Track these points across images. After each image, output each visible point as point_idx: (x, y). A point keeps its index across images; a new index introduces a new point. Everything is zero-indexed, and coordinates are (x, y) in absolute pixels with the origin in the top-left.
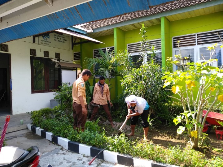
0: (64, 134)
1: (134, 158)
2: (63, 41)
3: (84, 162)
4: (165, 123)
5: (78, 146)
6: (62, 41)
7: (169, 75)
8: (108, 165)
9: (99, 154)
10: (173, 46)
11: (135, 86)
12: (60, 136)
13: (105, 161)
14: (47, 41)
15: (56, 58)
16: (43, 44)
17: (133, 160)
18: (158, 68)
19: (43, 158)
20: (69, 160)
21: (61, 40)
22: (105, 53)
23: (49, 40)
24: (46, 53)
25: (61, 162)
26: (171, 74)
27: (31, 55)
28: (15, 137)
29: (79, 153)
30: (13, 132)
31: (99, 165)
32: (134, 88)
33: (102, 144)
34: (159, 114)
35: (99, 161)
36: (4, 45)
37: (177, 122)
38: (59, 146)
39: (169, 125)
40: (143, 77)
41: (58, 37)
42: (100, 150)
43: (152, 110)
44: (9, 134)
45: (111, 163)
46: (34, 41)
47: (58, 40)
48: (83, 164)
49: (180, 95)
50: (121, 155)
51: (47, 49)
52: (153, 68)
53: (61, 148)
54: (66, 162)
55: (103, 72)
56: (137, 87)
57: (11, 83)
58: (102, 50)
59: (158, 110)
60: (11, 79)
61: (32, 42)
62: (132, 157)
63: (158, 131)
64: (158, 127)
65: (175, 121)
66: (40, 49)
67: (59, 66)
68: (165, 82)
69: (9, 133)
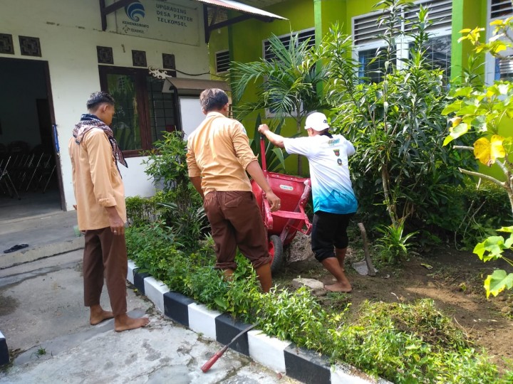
0: (159, 270)
1: (331, 369)
2: (181, 21)
3: (192, 361)
4: (451, 240)
5: (185, 309)
6: (178, 20)
7: (468, 99)
8: (256, 377)
9: (234, 339)
10: (489, 12)
11: (362, 137)
12: (150, 275)
13: (251, 360)
14: (138, 23)
15: (165, 67)
16: (129, 32)
17: (328, 373)
18: (438, 79)
19: (94, 337)
20: (156, 350)
21: (176, 19)
22: (287, 48)
23: (142, 21)
24: (139, 56)
25: (133, 356)
26: (476, 97)
27: (99, 62)
28: (55, 269)
29: (190, 327)
30: (55, 255)
31: (232, 373)
32: (358, 142)
33: (245, 311)
34: (433, 216)
35: (235, 359)
36: (27, 40)
37: (487, 253)
38: (147, 300)
39: (463, 245)
40: (386, 110)
41: (168, 11)
42: (240, 329)
43: (410, 207)
44: (46, 259)
45: (267, 370)
46: (104, 27)
47: (167, 18)
48: (188, 365)
49: (502, 165)
50: (296, 354)
51: (140, 44)
52: (417, 78)
53: (147, 308)
54: (147, 355)
55: (277, 100)
56: (368, 141)
57: (57, 135)
58: (282, 40)
59: (431, 205)
60: (56, 125)
61: (101, 29)
62: (327, 365)
63: (428, 266)
64: (428, 250)
65: (479, 250)
66: (123, 46)
67: (172, 87)
68: (454, 125)
69: (47, 257)
